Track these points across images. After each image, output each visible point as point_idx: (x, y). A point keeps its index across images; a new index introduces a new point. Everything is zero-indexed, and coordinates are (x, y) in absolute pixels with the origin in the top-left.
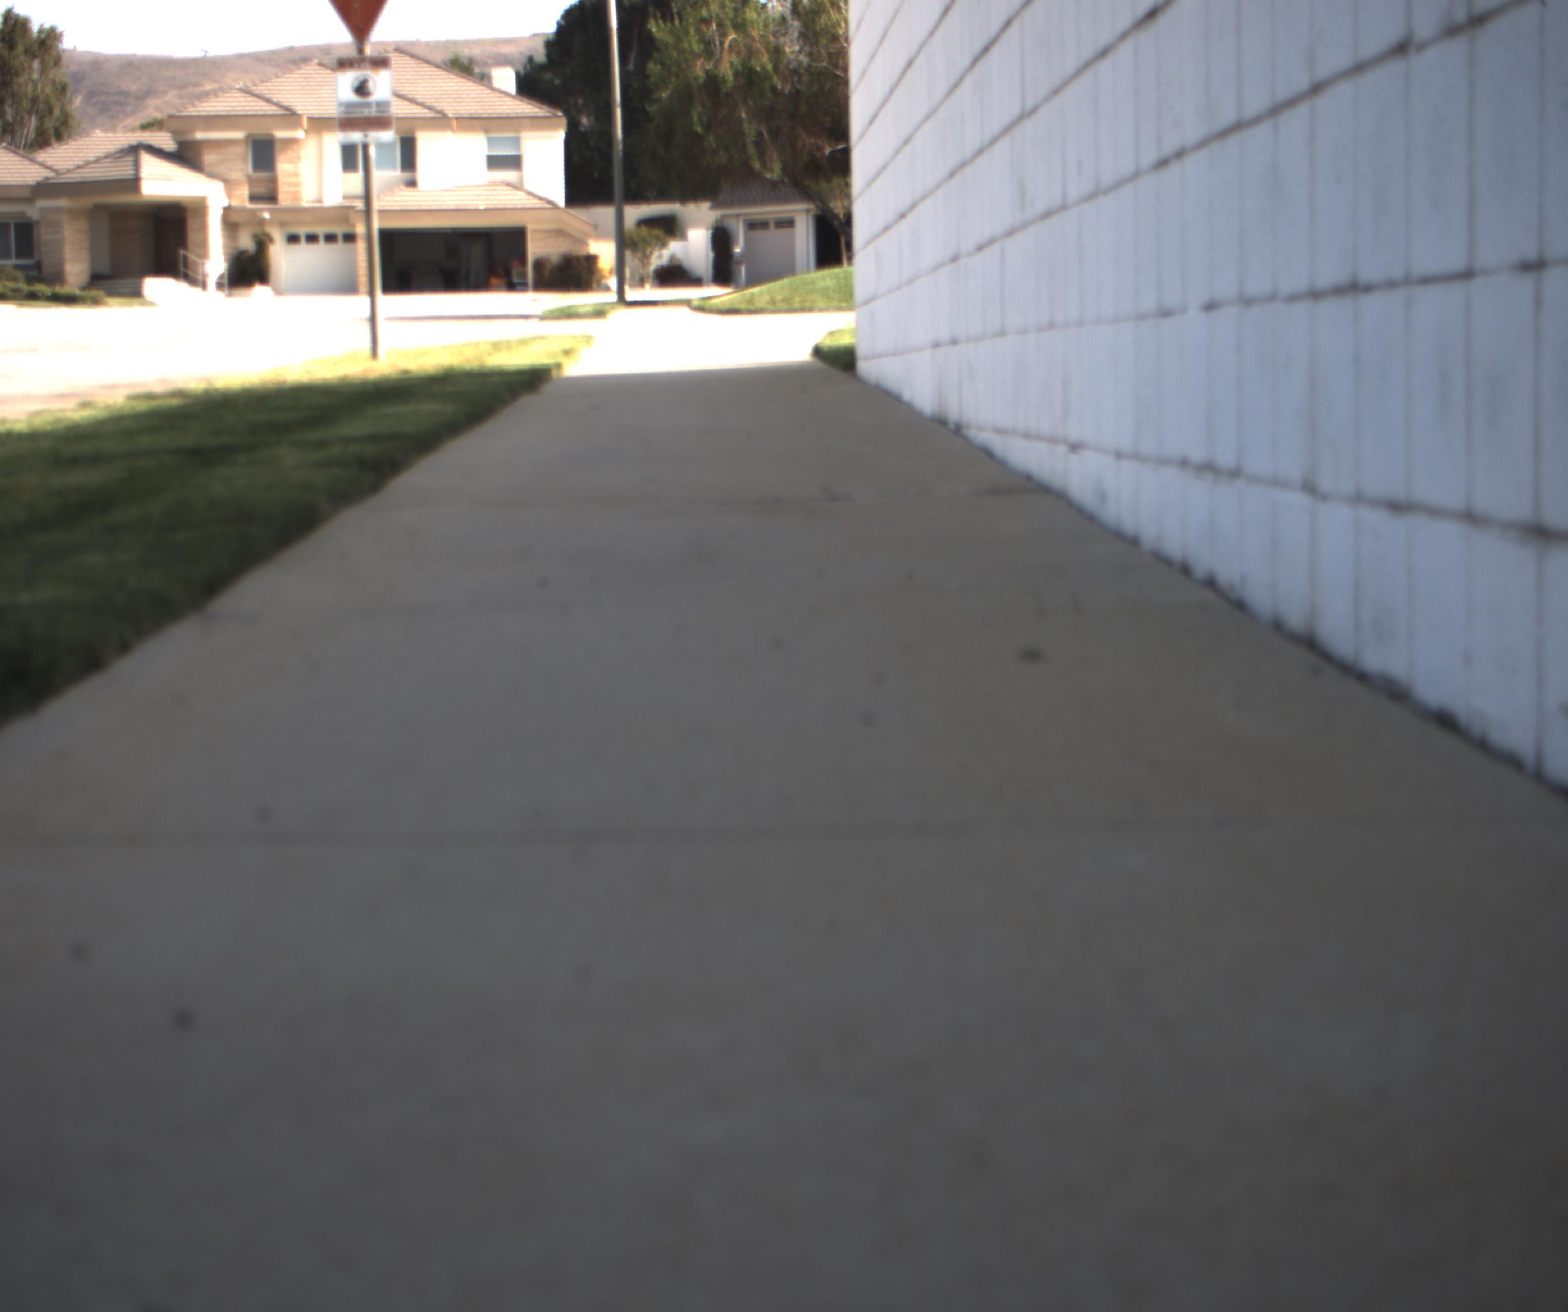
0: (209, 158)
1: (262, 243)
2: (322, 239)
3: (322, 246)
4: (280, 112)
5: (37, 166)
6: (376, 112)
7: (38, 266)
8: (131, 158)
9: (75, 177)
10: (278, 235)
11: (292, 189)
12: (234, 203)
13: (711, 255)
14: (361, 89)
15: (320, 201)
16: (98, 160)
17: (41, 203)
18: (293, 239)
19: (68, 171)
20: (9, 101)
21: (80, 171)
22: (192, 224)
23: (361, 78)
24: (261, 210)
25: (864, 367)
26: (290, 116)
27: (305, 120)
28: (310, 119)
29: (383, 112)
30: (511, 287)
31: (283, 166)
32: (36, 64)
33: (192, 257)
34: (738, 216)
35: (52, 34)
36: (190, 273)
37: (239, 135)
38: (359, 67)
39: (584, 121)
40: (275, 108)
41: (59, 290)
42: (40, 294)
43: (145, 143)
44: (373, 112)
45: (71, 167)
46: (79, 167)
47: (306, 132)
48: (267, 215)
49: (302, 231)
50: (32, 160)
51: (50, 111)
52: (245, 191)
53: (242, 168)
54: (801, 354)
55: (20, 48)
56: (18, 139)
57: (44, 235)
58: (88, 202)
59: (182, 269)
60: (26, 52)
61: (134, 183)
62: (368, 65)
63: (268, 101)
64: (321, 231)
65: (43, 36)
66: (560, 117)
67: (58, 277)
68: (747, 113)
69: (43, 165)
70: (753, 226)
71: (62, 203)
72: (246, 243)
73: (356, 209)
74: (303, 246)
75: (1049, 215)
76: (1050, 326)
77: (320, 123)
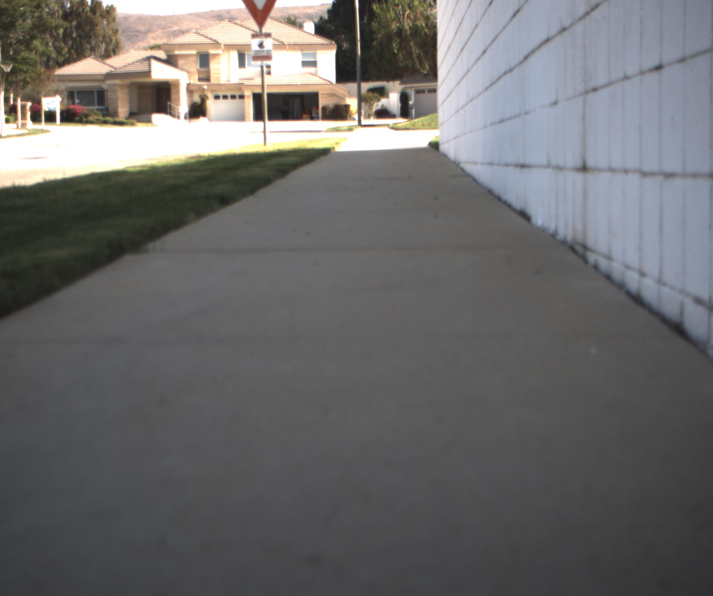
0: (181, 62)
1: (203, 99)
2: (229, 98)
3: (229, 101)
4: (212, 42)
5: (107, 66)
6: (267, 54)
7: (107, 109)
8: (147, 63)
9: (123, 70)
10: (210, 96)
11: (217, 76)
12: (192, 82)
13: (400, 105)
14: (261, 45)
15: (229, 81)
16: (133, 63)
17: (109, 82)
18: (217, 97)
19: (120, 68)
20: (93, 37)
21: (124, 68)
22: (173, 91)
23: (261, 41)
24: (203, 85)
26: (216, 44)
27: (222, 46)
28: (225, 45)
29: (269, 54)
30: (312, 118)
31: (213, 66)
32: (105, 22)
33: (173, 105)
34: (412, 87)
35: (112, 8)
36: (172, 112)
38: (260, 38)
39: (345, 46)
40: (210, 40)
41: (116, 119)
42: (108, 122)
43: (153, 55)
44: (265, 54)
45: (121, 66)
46: (125, 66)
47: (223, 51)
48: (206, 87)
49: (221, 94)
50: (104, 63)
51: (111, 41)
52: (196, 77)
53: (194, 66)
54: (424, 144)
55: (98, 14)
56: (97, 54)
57: (109, 96)
58: (128, 81)
59: (169, 110)
60: (102, 16)
61: (148, 73)
62: (263, 36)
63: (206, 37)
64: (229, 94)
65: (108, 9)
66: (334, 44)
67: (115, 114)
68: (414, 45)
69: (109, 65)
70: (418, 92)
71: (117, 82)
72: (197, 99)
73: (245, 84)
74: (221, 100)
75: (471, 100)
76: (472, 131)
77: (229, 47)
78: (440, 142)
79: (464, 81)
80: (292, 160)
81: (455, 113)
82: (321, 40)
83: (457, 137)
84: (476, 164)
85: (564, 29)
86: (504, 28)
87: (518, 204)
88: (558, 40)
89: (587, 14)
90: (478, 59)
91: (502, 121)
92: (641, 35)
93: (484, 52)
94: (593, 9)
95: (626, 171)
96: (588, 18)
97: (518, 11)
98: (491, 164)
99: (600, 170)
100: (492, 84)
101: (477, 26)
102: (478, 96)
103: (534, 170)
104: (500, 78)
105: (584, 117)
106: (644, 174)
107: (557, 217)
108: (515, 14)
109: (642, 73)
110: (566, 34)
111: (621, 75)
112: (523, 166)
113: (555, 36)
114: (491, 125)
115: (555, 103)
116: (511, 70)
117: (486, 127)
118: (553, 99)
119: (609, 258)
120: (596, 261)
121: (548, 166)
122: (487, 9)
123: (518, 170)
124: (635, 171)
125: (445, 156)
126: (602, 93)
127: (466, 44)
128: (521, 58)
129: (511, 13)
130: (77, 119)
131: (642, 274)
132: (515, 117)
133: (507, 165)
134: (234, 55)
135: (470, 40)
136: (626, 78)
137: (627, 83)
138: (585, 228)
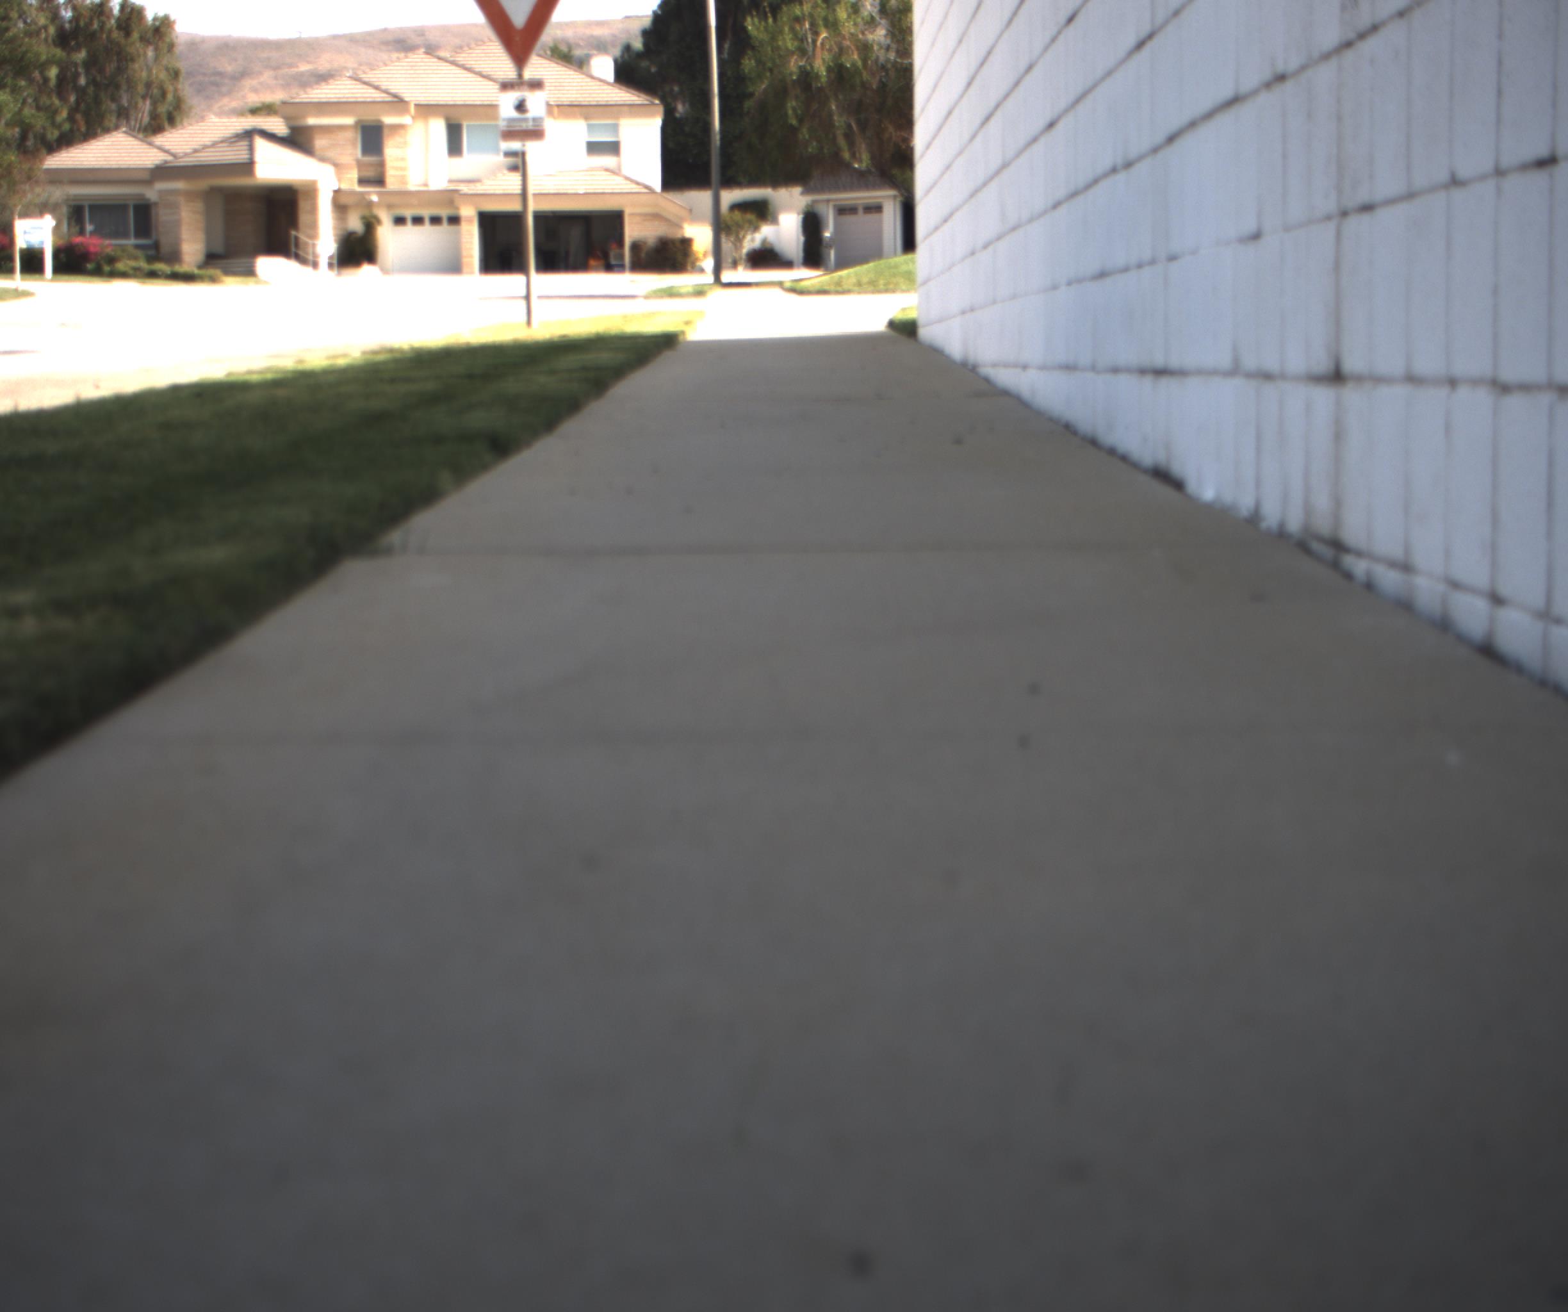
0: (320, 143)
1: (370, 225)
2: (427, 221)
3: (427, 228)
4: (389, 99)
5: (155, 150)
6: (534, 126)
7: (156, 246)
8: (244, 143)
9: (192, 160)
10: (385, 217)
11: (399, 173)
12: (345, 186)
13: (802, 239)
14: (521, 107)
15: (426, 185)
16: (214, 144)
17: (161, 186)
18: (399, 221)
19: (186, 155)
20: (124, 87)
21: (197, 154)
22: (303, 205)
23: (520, 98)
24: (369, 193)
25: (924, 333)
26: (398, 103)
27: (412, 109)
28: (416, 105)
29: (538, 126)
30: (609, 268)
31: (392, 151)
32: (150, 53)
33: (303, 237)
34: (828, 201)
35: (166, 22)
36: (301, 253)
37: (349, 121)
38: (519, 90)
39: (681, 108)
40: (383, 95)
41: (178, 268)
42: (160, 273)
43: (259, 127)
44: (530, 125)
45: (188, 151)
46: (196, 151)
47: (413, 118)
48: (375, 198)
49: (408, 213)
50: (150, 144)
51: (164, 94)
52: (354, 175)
53: (351, 152)
54: (878, 325)
55: (135, 35)
56: (133, 123)
57: (162, 216)
58: (204, 184)
59: (293, 249)
60: (143, 39)
61: (248, 167)
62: (526, 87)
63: (377, 88)
64: (426, 213)
65: (157, 23)
66: (657, 104)
67: (174, 256)
68: (837, 107)
69: (161, 149)
70: (843, 211)
71: (180, 185)
72: (355, 224)
73: (462, 192)
74: (409, 230)
75: (1014, 229)
76: (1014, 297)
77: (426, 110)
78: (920, 322)
79: (993, 185)
80: (604, 357)
81: (963, 259)
82: (628, 95)
83: (972, 310)
84: (1025, 367)
85: (1281, 78)
86: (1109, 73)
87: (1147, 456)
88: (1264, 98)
89: (1348, 44)
90: (1035, 140)
91: (1102, 275)
92: (1500, 93)
93: (1051, 125)
94: (1362, 36)
95: (1452, 383)
96: (1349, 56)
97: (1151, 36)
98: (1069, 368)
99: (1378, 380)
100: (1074, 195)
101: (1030, 68)
102: (1031, 220)
103: (1193, 382)
104: (1096, 181)
105: (1337, 266)
106: (1502, 388)
107: (1258, 483)
108: (1140, 45)
109: (1499, 172)
110: (1289, 85)
111: (1443, 176)
112: (1160, 372)
113: (1254, 93)
114: (1069, 284)
115: (1256, 236)
116: (1128, 165)
117: (1055, 287)
118: (1250, 226)
119: (1406, 567)
120: (1369, 574)
121: (1234, 371)
122: (1059, 33)
123: (1148, 380)
124: (1475, 382)
125: (935, 352)
126: (1383, 216)
127: (998, 106)
128: (1160, 137)
129: (1131, 41)
130: (90, 266)
131: (1497, 600)
132: (1140, 266)
133: (1115, 370)
134: (438, 127)
135: (1010, 100)
136: (1455, 182)
137: (1458, 194)
138: (1338, 502)
